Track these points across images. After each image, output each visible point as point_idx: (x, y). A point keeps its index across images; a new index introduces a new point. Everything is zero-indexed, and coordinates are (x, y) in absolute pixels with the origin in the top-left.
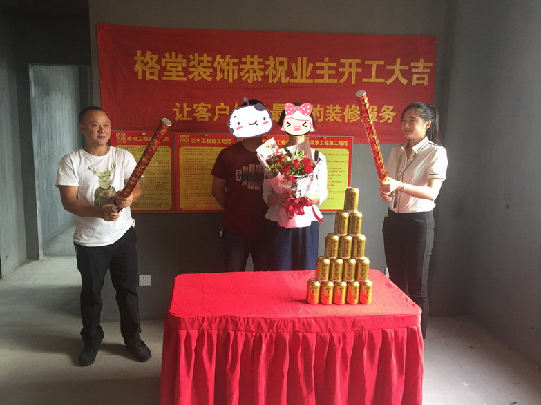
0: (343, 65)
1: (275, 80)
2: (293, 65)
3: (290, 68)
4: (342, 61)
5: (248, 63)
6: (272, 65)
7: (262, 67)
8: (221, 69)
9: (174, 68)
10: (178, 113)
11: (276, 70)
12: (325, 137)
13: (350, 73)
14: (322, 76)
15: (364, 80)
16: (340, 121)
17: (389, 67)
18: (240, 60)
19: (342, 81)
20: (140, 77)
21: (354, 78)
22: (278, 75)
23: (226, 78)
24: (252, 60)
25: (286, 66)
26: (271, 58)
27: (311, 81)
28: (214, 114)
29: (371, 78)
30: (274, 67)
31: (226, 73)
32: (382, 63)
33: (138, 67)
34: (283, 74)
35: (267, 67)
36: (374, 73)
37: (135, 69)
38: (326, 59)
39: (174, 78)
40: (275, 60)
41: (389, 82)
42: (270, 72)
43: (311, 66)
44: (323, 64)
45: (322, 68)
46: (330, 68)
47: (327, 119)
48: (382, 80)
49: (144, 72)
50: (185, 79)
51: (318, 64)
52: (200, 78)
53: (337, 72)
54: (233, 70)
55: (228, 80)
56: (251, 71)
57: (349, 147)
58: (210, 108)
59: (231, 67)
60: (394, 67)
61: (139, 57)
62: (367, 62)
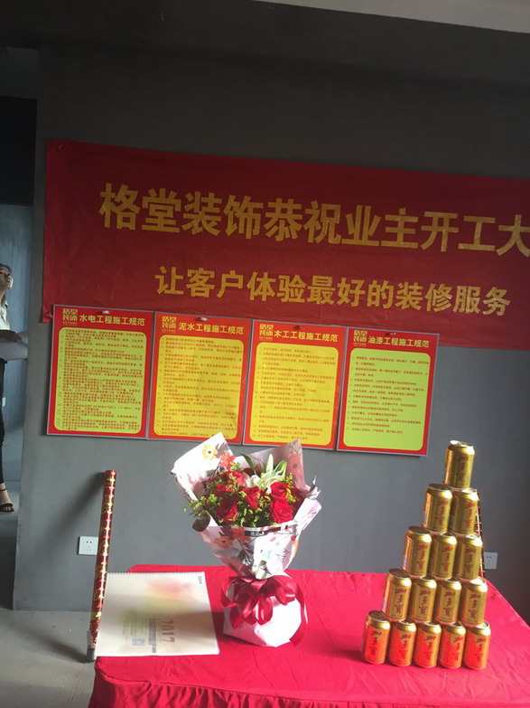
0: (429, 221)
1: (319, 239)
2: (349, 217)
3: (343, 220)
4: (428, 214)
5: (278, 210)
6: (315, 216)
7: (300, 217)
8: (235, 217)
9: (161, 213)
10: (162, 282)
11: (321, 224)
12: (394, 332)
13: (439, 235)
14: (393, 237)
15: (461, 246)
16: (419, 308)
17: (502, 228)
18: (266, 205)
19: (425, 246)
20: (107, 224)
21: (444, 242)
22: (324, 231)
23: (241, 231)
24: (285, 206)
25: (337, 219)
26: (315, 204)
27: (376, 243)
28: (218, 287)
29: (472, 243)
30: (319, 219)
31: (242, 224)
32: (491, 220)
33: (105, 209)
34: (332, 230)
35: (307, 218)
36: (477, 236)
37: (101, 212)
38: (403, 211)
39: (160, 228)
40: (320, 208)
41: (501, 252)
42: (311, 225)
43: (377, 219)
44: (398, 219)
45: (395, 224)
46: (407, 225)
47: (398, 304)
48: (490, 248)
49: (114, 216)
50: (177, 230)
51: (388, 218)
52: (200, 230)
53: (418, 230)
54: (254, 220)
55: (244, 235)
56: (282, 223)
57: (430, 351)
58: (212, 276)
59: (251, 215)
60: (511, 229)
61: (107, 193)
62: (467, 219)
